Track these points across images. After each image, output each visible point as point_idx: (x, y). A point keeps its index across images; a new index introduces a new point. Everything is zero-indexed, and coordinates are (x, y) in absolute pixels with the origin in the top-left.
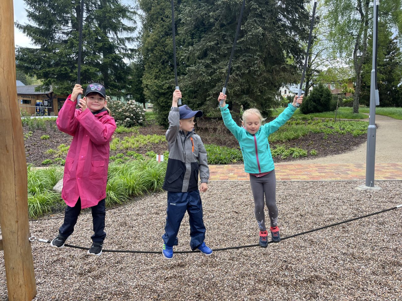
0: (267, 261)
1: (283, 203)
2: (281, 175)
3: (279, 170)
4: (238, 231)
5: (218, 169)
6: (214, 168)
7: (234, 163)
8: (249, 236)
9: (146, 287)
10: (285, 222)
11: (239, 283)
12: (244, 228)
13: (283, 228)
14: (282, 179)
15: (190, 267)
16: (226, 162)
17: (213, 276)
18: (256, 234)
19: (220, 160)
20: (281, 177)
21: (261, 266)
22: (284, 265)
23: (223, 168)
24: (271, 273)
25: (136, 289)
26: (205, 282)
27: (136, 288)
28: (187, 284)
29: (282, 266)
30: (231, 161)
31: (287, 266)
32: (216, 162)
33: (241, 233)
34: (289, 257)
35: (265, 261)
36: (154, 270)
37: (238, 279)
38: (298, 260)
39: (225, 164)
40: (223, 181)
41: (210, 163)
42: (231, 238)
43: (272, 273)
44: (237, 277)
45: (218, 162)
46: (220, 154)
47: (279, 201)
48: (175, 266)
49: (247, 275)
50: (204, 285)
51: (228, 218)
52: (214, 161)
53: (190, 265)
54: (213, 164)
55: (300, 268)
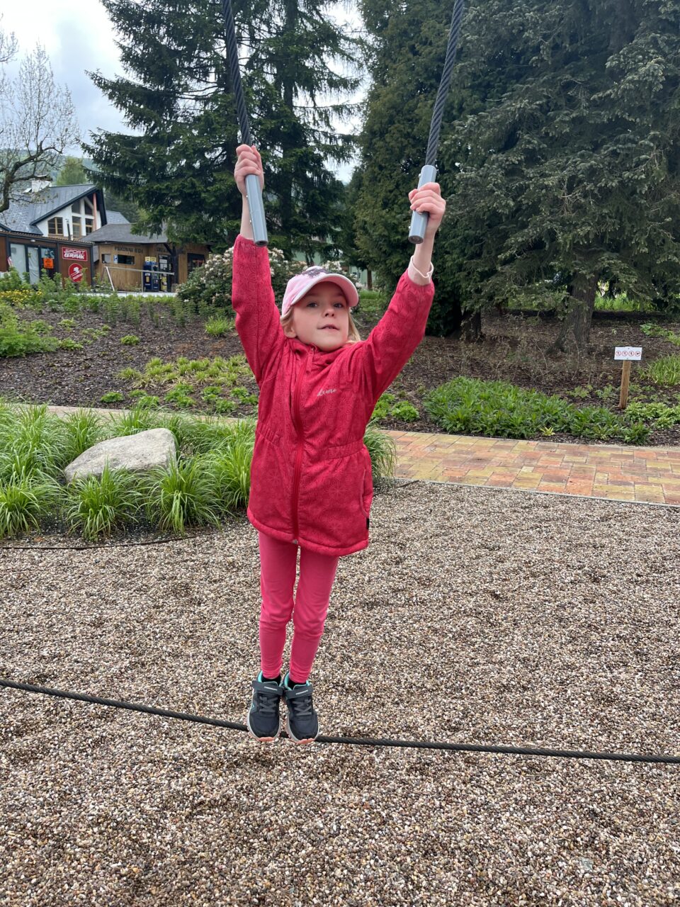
0: (531, 802)
1: (647, 581)
2: (668, 487)
3: (667, 470)
4: (478, 664)
5: (497, 451)
6: (486, 447)
7: (546, 438)
8: (507, 688)
9: (122, 829)
10: (637, 653)
11: (407, 878)
12: (501, 656)
13: (623, 676)
14: (669, 500)
15: (284, 774)
16: (524, 432)
17: (335, 828)
18: (529, 682)
19: (508, 426)
20: (668, 493)
21: (503, 819)
22: (584, 830)
23: (510, 448)
24: (530, 854)
25: (96, 830)
26: (303, 847)
27: (98, 824)
28: (245, 842)
29: (577, 835)
30: (538, 430)
31: (594, 838)
32: (497, 430)
33: (485, 672)
34: (614, 794)
35: (525, 798)
36: (180, 765)
37: (409, 859)
38: (641, 814)
39: (522, 437)
40: (496, 488)
41: (482, 432)
42: (449, 684)
43: (534, 853)
44: (409, 853)
45: (503, 431)
46: (512, 410)
47: (638, 575)
48: (245, 759)
49: (444, 847)
50: (297, 859)
51: (465, 612)
52: (492, 426)
53: (287, 768)
54: (489, 436)
55: (637, 855)
